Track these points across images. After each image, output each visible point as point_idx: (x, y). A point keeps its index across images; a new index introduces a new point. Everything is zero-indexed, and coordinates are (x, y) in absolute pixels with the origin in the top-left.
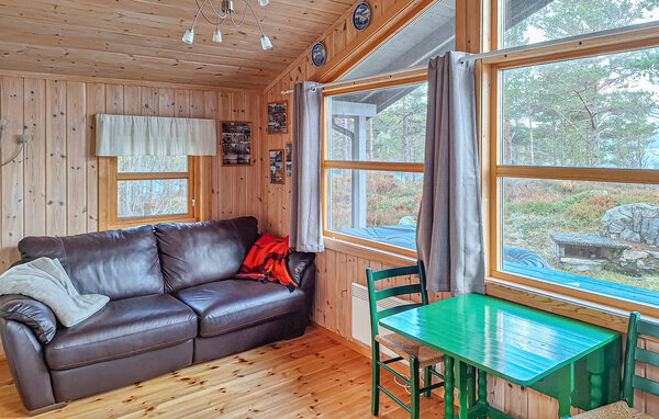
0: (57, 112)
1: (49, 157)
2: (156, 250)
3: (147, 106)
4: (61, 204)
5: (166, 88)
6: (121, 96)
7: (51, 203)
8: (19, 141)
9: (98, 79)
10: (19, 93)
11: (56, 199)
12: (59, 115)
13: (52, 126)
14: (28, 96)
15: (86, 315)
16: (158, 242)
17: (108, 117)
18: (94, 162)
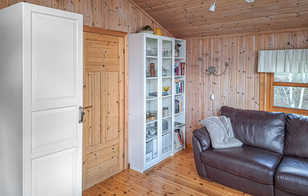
0: (242, 51)
1: (238, 72)
2: (283, 128)
3: (289, 43)
4: (243, 94)
5: (303, 31)
6: (273, 39)
7: (238, 93)
8: (227, 65)
9: (261, 32)
10: (227, 44)
11: (241, 91)
12: (243, 53)
13: (240, 57)
14: (230, 45)
15: (224, 146)
16: (286, 124)
17: (263, 52)
18: (258, 75)
